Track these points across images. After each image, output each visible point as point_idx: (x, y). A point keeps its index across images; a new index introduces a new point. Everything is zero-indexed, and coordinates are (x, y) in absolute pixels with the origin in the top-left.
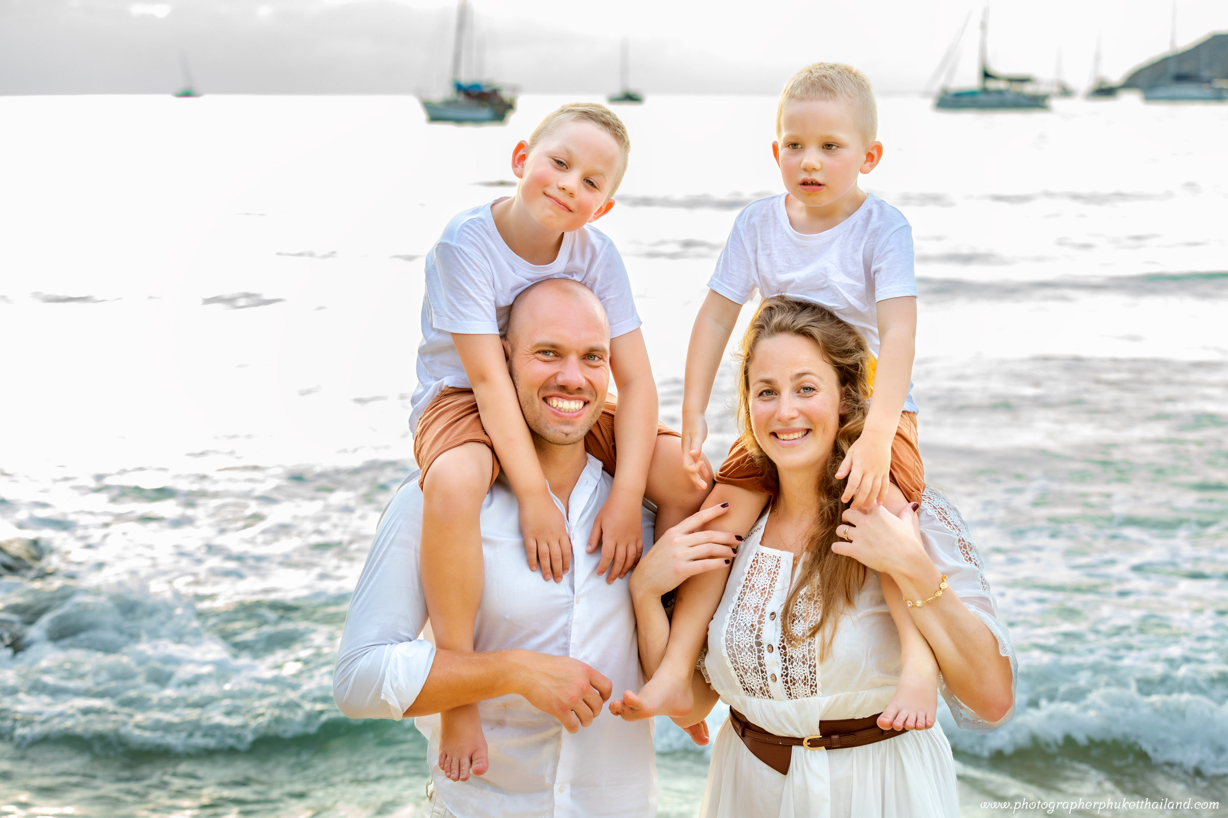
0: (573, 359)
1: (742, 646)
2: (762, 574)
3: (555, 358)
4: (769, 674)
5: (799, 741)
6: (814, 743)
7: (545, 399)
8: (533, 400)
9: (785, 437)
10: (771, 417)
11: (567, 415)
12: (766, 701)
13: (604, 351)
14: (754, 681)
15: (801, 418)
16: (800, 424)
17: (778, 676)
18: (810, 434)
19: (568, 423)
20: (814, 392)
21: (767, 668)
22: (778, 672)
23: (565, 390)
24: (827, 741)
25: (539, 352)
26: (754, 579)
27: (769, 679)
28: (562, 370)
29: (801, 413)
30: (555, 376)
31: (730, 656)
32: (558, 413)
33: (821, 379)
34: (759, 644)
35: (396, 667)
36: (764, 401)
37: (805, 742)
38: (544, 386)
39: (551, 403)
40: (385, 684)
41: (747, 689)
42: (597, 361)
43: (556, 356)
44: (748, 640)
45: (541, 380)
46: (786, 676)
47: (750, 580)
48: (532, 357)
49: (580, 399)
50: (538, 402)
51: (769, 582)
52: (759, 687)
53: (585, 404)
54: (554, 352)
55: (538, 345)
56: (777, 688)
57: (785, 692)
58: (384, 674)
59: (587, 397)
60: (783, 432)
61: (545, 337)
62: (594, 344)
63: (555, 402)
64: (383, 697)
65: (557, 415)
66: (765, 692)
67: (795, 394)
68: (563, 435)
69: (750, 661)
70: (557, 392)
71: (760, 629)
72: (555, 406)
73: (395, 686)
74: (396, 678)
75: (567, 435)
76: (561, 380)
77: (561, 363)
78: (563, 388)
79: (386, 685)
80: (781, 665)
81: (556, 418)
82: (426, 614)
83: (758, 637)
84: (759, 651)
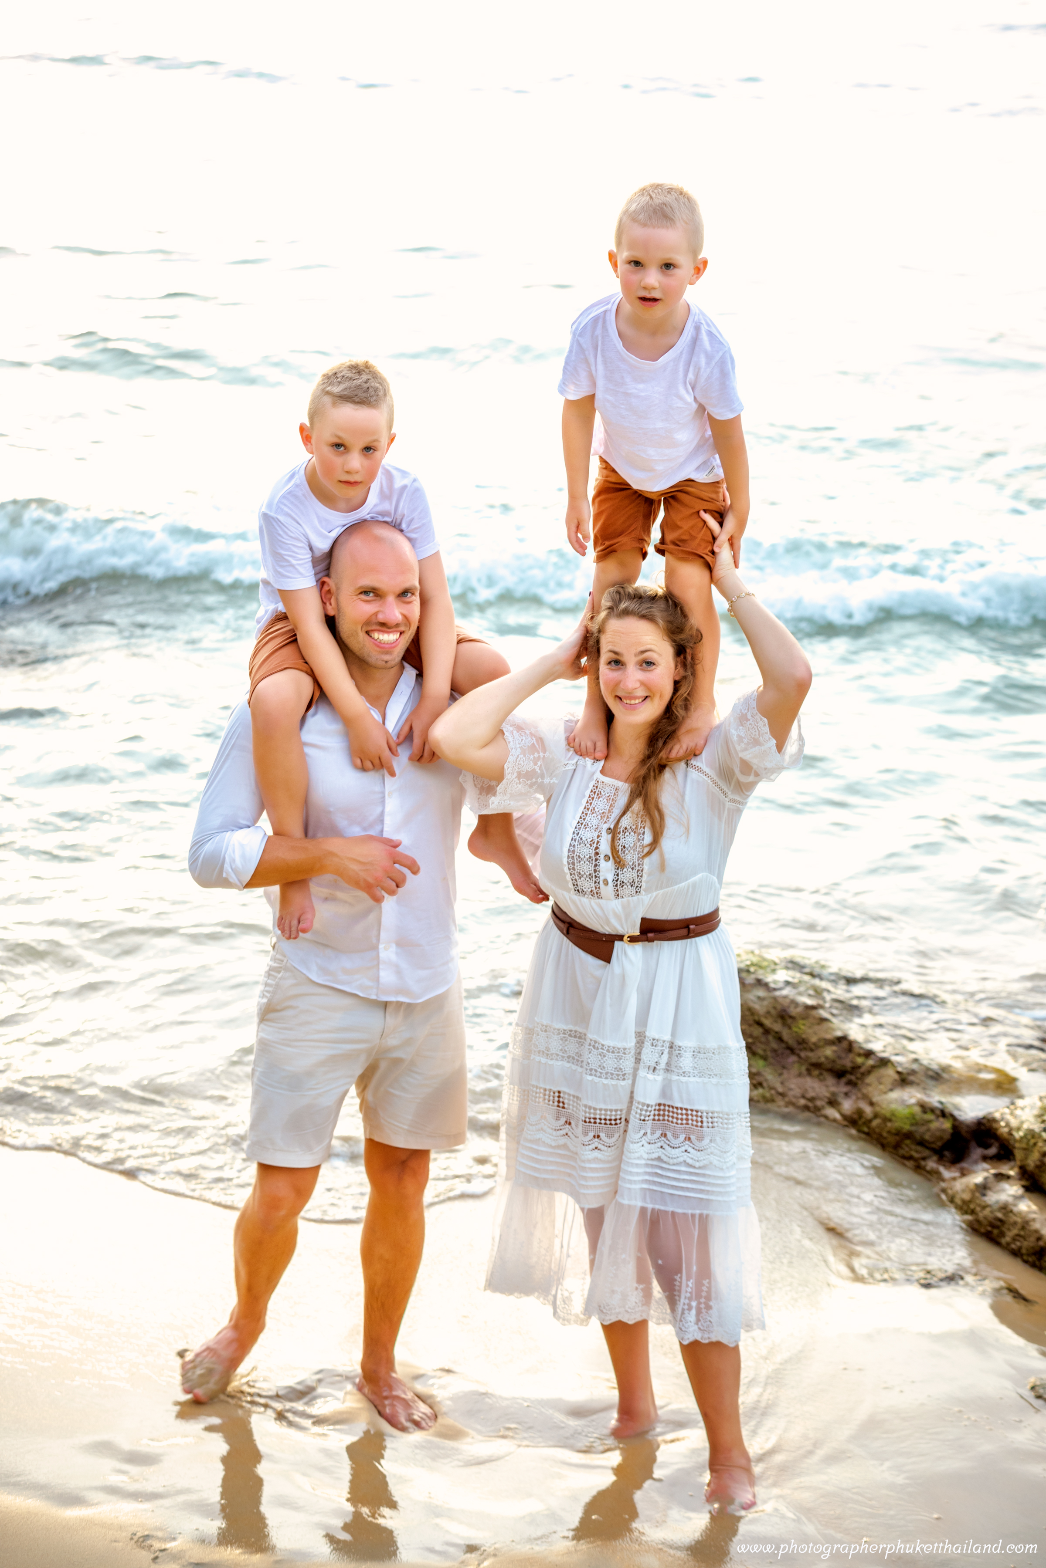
0: (391, 599)
1: (582, 857)
2: (601, 799)
3: (374, 598)
4: (602, 878)
5: (620, 938)
6: (633, 939)
7: (367, 633)
8: (357, 634)
9: (628, 702)
10: (617, 684)
11: (387, 646)
12: (594, 902)
13: (416, 588)
14: (587, 885)
15: (642, 688)
16: (641, 693)
17: (610, 881)
18: (648, 700)
19: (387, 653)
20: (654, 667)
21: (601, 874)
22: (610, 877)
23: (384, 626)
24: (644, 937)
25: (361, 593)
26: (594, 803)
27: (601, 883)
28: (382, 609)
29: (643, 684)
30: (376, 614)
31: (569, 864)
32: (379, 644)
33: (660, 655)
34: (597, 854)
35: (234, 852)
36: (612, 670)
37: (625, 938)
38: (368, 623)
39: (372, 635)
40: (225, 865)
41: (578, 890)
42: (410, 597)
43: (375, 596)
44: (586, 851)
45: (364, 618)
46: (617, 881)
47: (591, 804)
48: (355, 598)
49: (397, 631)
50: (362, 635)
51: (607, 808)
52: (590, 890)
53: (401, 634)
54: (373, 593)
55: (360, 588)
56: (608, 891)
57: (613, 893)
58: (224, 858)
59: (402, 629)
60: (627, 698)
61: (367, 581)
62: (407, 585)
63: (376, 635)
64: (224, 875)
65: (378, 646)
66: (596, 894)
67: (638, 667)
68: (384, 663)
69: (586, 868)
70: (378, 628)
71: (598, 842)
72: (376, 638)
73: (233, 867)
74: (234, 860)
75: (386, 662)
76: (381, 618)
77: (381, 602)
78: (383, 624)
79: (227, 866)
80: (614, 871)
81: (378, 649)
82: (262, 807)
83: (597, 848)
84: (596, 860)
